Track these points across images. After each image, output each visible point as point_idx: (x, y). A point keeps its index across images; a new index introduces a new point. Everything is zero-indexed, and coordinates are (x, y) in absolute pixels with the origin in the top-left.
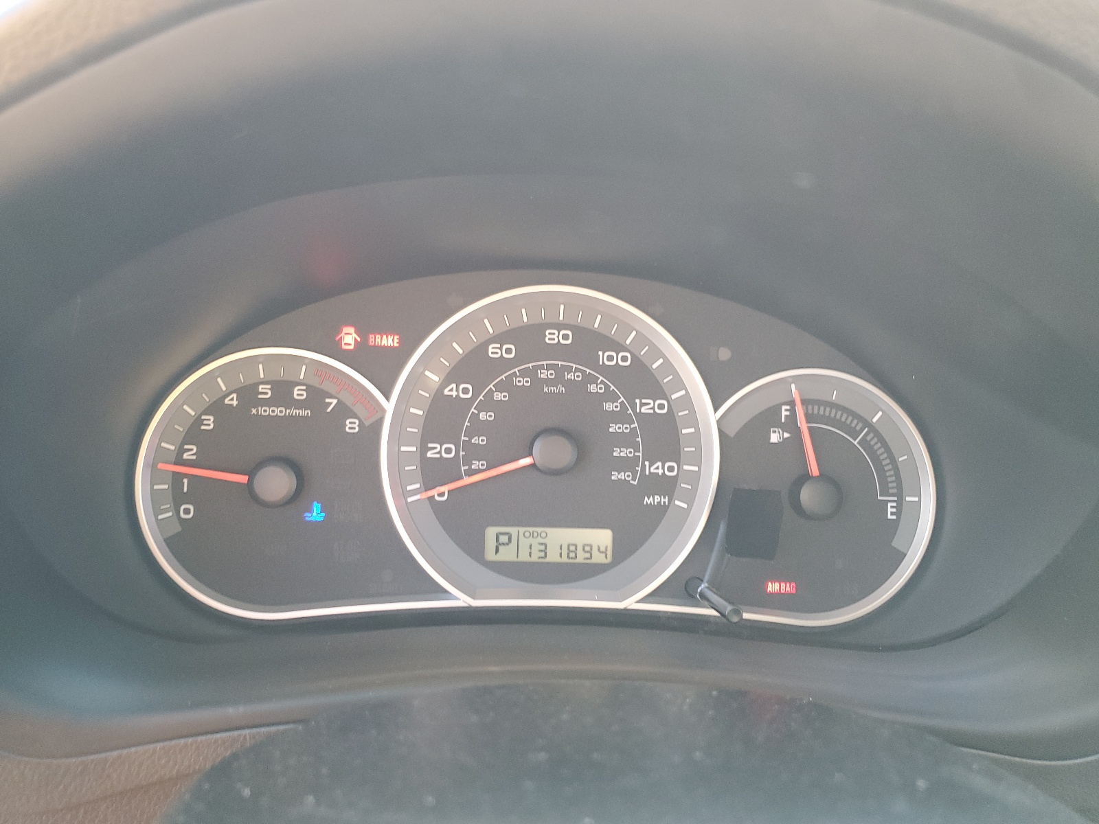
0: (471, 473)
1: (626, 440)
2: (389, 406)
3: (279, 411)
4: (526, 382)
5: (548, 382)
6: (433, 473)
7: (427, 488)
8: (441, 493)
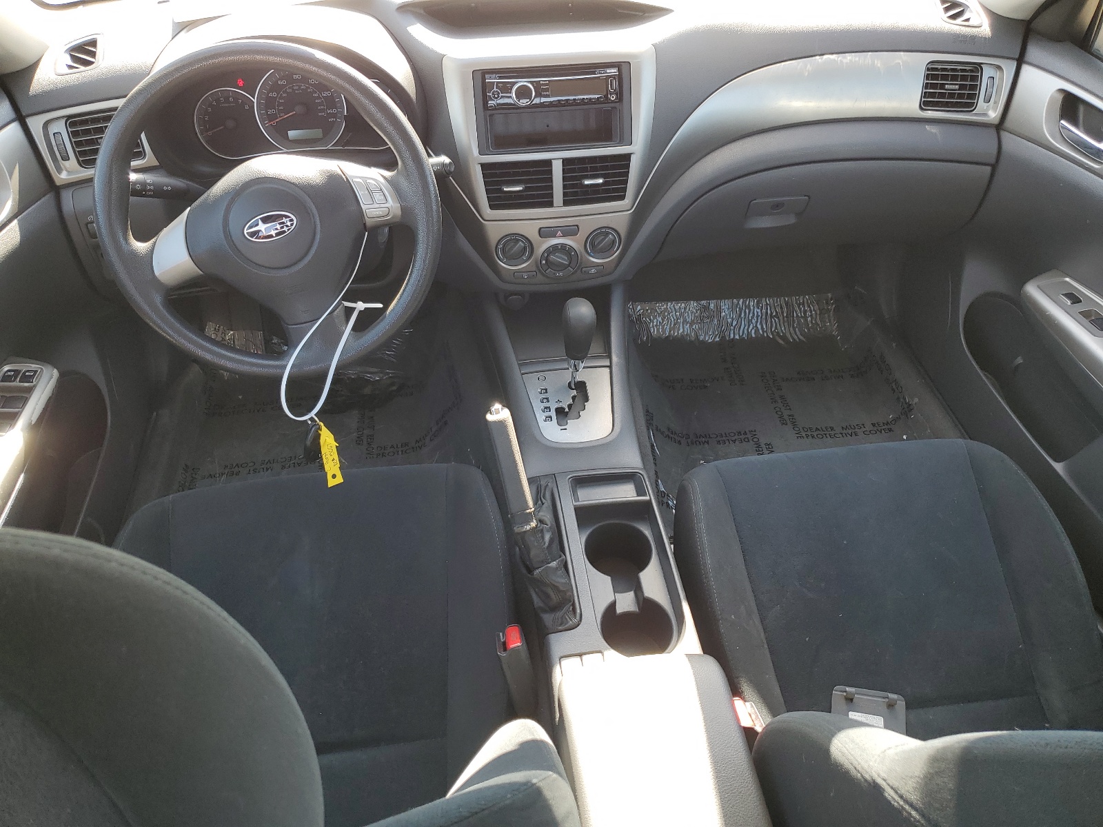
0: (280, 117)
1: (320, 104)
2: (255, 101)
3: (227, 105)
4: (291, 90)
5: (297, 90)
6: (271, 118)
7: (270, 121)
8: (274, 123)
